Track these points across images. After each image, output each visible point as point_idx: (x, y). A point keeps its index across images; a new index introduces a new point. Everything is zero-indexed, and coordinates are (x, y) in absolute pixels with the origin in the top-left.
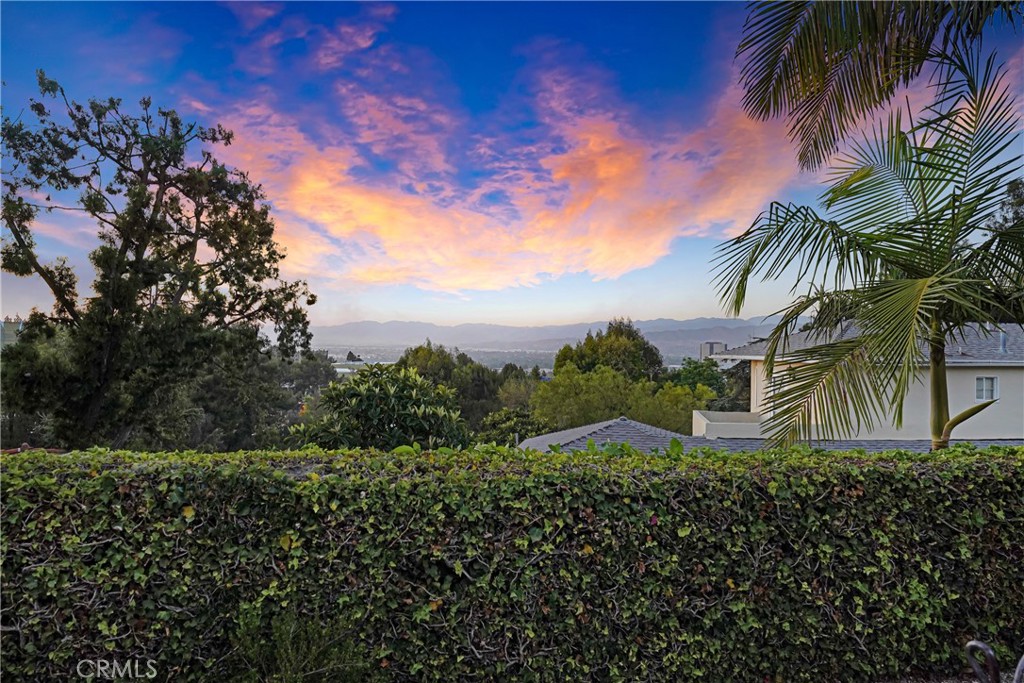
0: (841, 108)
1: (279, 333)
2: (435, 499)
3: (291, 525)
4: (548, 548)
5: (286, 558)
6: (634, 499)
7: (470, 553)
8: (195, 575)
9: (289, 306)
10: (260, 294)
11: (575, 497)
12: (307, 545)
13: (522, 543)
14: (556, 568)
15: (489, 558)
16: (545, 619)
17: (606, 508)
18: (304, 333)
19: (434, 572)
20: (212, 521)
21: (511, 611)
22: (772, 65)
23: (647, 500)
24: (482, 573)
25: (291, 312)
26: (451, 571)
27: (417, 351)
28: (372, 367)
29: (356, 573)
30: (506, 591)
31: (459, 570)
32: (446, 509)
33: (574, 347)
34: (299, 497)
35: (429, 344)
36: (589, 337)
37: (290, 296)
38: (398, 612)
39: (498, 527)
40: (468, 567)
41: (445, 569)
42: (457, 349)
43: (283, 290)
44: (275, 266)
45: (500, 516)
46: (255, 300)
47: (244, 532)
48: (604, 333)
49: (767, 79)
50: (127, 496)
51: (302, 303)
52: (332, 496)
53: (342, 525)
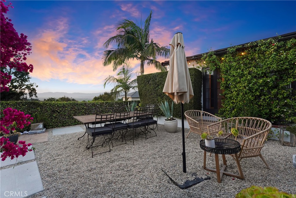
0: (117, 65)
1: (29, 92)
2: (56, 104)
3: (39, 107)
4: (69, 109)
5: (38, 110)
6: (80, 105)
7: (60, 109)
8: (27, 112)
9: (32, 87)
10: (25, 85)
11: (73, 104)
12: (41, 109)
13: (66, 109)
14: (70, 111)
15: (62, 110)
16: (69, 116)
17: (76, 105)
18: (35, 92)
19: (56, 112)
20: (29, 106)
21: (65, 115)
22: (105, 61)
23: (81, 105)
24: (62, 111)
25: (32, 88)
26: (58, 111)
27: (62, 98)
28: (50, 98)
29: (46, 112)
30: (64, 113)
31: (59, 111)
32: (57, 105)
33: (97, 97)
34: (40, 104)
35: (65, 96)
36: (100, 95)
37: (32, 86)
38: (51, 115)
39: (64, 107)
40: (60, 111)
41: (57, 111)
42: (72, 98)
43: (30, 84)
44: (29, 80)
45: (64, 106)
46: (23, 86)
47: (33, 107)
48: (103, 94)
49: (105, 62)
50: (18, 104)
51: (34, 87)
52: (44, 104)
53: (45, 107)
